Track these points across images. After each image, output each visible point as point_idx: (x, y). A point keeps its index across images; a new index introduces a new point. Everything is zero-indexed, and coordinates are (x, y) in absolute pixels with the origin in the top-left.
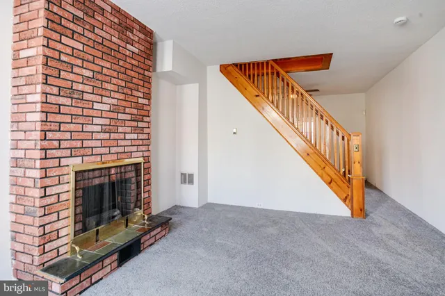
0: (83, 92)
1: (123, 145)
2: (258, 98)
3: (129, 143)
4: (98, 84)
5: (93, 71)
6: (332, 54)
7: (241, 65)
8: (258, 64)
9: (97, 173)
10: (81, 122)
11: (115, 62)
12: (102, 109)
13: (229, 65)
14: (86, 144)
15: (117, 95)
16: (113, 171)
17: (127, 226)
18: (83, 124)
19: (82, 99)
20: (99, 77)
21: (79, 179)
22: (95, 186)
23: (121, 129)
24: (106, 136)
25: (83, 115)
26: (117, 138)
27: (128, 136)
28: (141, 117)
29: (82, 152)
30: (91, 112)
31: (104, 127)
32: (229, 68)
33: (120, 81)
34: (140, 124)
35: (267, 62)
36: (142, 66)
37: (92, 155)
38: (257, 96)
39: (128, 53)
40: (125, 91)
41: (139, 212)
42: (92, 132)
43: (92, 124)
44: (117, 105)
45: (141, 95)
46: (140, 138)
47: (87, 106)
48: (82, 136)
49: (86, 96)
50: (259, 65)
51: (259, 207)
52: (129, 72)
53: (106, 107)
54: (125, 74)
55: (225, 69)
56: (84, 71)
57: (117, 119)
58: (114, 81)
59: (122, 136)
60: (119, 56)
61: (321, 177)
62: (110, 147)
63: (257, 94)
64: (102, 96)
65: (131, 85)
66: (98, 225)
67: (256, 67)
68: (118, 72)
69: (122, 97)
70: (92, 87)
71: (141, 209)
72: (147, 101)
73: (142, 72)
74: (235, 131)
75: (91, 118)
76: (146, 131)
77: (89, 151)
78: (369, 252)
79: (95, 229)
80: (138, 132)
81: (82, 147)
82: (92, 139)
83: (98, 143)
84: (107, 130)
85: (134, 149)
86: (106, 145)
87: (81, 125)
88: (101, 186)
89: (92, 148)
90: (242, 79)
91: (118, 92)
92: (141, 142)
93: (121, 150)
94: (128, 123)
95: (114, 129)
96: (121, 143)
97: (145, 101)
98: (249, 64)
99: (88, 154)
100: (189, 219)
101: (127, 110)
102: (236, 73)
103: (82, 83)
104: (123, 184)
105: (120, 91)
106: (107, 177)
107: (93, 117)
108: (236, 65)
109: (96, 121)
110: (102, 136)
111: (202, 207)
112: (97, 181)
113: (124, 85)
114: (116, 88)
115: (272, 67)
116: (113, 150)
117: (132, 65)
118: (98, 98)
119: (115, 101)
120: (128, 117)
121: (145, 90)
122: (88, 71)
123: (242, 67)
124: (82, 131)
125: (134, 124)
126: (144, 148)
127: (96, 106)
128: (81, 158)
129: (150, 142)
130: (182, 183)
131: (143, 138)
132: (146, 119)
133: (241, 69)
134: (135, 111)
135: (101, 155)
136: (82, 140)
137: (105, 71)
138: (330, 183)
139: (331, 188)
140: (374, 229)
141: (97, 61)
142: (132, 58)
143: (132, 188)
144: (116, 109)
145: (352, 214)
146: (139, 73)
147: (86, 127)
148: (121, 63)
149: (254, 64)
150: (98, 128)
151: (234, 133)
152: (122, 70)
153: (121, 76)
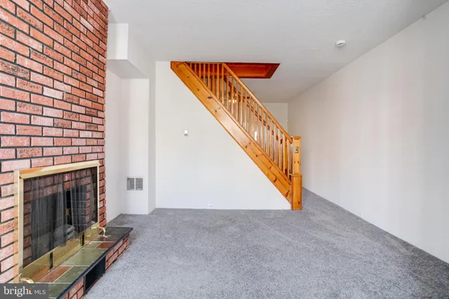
0: (30, 70)
1: (77, 144)
2: (211, 100)
3: (83, 142)
4: (49, 62)
5: (43, 44)
6: (278, 64)
7: (193, 64)
8: (211, 65)
9: (49, 181)
10: (28, 111)
11: (67, 36)
12: (53, 96)
13: (182, 63)
14: (35, 141)
15: (70, 81)
16: (67, 178)
17: (83, 244)
18: (31, 115)
19: (29, 80)
20: (50, 52)
21: (28, 189)
22: (47, 197)
23: (75, 125)
24: (58, 132)
25: (30, 103)
26: (71, 135)
27: (83, 134)
28: (95, 111)
29: (30, 152)
30: (40, 100)
31: (56, 121)
32: (181, 66)
33: (74, 63)
34: (95, 120)
35: (221, 65)
36: (97, 48)
37: (43, 156)
38: (210, 98)
39: (82, 29)
40: (80, 76)
41: (95, 226)
42: (43, 126)
43: (42, 116)
44: (71, 94)
45: (95, 84)
46: (94, 137)
47: (35, 90)
48: (30, 130)
49: (34, 77)
50: (212, 67)
51: (211, 208)
52: (82, 53)
53: (59, 95)
54: (79, 55)
55: (175, 66)
56: (31, 40)
57: (71, 111)
58: (67, 61)
59: (76, 133)
60: (73, 30)
61: (268, 176)
62: (63, 146)
63: (209, 96)
64: (54, 79)
65: (85, 71)
66: (51, 247)
67: (209, 69)
68: (72, 51)
69: (76, 83)
70: (42, 65)
71: (96, 221)
72: (102, 92)
73: (97, 56)
74: (186, 132)
75: (41, 107)
76: (100, 128)
77: (38, 152)
78: (318, 236)
79: (49, 253)
80: (92, 129)
81: (30, 147)
82: (42, 136)
83: (49, 142)
84: (60, 125)
85: (89, 149)
86: (59, 144)
87: (28, 116)
88: (54, 197)
89: (42, 147)
90: (195, 79)
91: (71, 77)
92: (95, 142)
93: (75, 150)
94: (83, 118)
95: (67, 123)
96: (76, 142)
97: (99, 93)
98: (202, 65)
99: (37, 155)
100: (144, 228)
101: (82, 101)
102: (188, 72)
103: (29, 58)
104: (80, 193)
105: (74, 75)
106: (61, 185)
107: (43, 106)
108: (188, 64)
109: (47, 112)
110: (54, 132)
111: (152, 213)
112: (49, 192)
113: (78, 68)
114: (69, 71)
115: (225, 71)
116: (67, 150)
117: (87, 45)
118: (49, 82)
119: (68, 89)
120: (82, 110)
121: (100, 79)
122: (36, 42)
123: (195, 67)
124: (30, 125)
125: (88, 119)
126: (98, 149)
127: (47, 92)
128: (29, 160)
129: (104, 142)
130: (128, 189)
131: (97, 137)
132: (100, 114)
133: (193, 68)
134: (89, 104)
135: (53, 156)
136: (30, 136)
137: (57, 46)
138: (275, 181)
139: (276, 186)
140: (311, 218)
141: (47, 30)
142: (86, 36)
143: (88, 197)
144: (69, 99)
145: (292, 207)
146: (94, 57)
147: (35, 119)
148: (75, 40)
149: (207, 65)
150: (49, 122)
151: (186, 135)
152: (76, 49)
153: (75, 57)
